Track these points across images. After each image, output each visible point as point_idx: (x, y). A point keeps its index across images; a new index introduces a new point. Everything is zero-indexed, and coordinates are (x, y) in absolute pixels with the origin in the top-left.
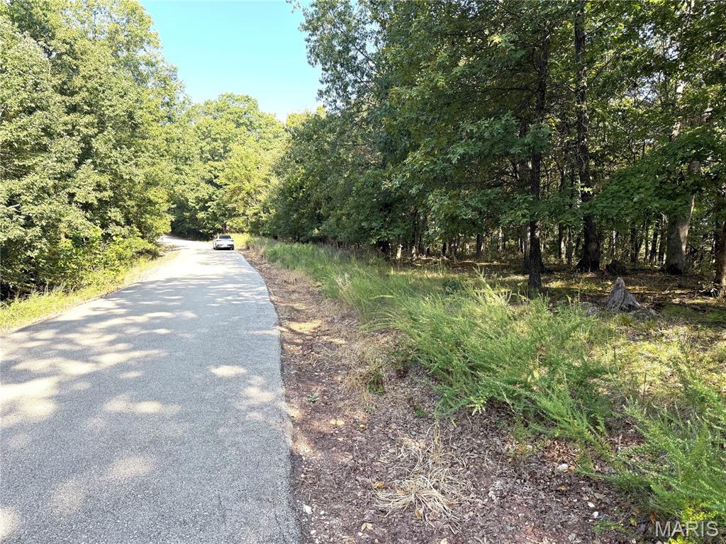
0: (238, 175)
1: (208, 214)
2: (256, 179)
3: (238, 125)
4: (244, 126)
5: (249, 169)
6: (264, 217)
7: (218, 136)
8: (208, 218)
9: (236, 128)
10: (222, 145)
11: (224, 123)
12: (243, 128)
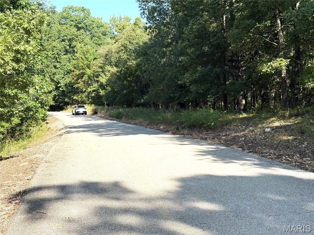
0: (82, 65)
1: (59, 92)
2: (94, 67)
3: (79, 29)
4: (82, 30)
5: (89, 60)
6: (102, 92)
7: (65, 38)
8: (58, 95)
9: (77, 31)
10: (68, 44)
11: (69, 28)
12: (82, 31)
